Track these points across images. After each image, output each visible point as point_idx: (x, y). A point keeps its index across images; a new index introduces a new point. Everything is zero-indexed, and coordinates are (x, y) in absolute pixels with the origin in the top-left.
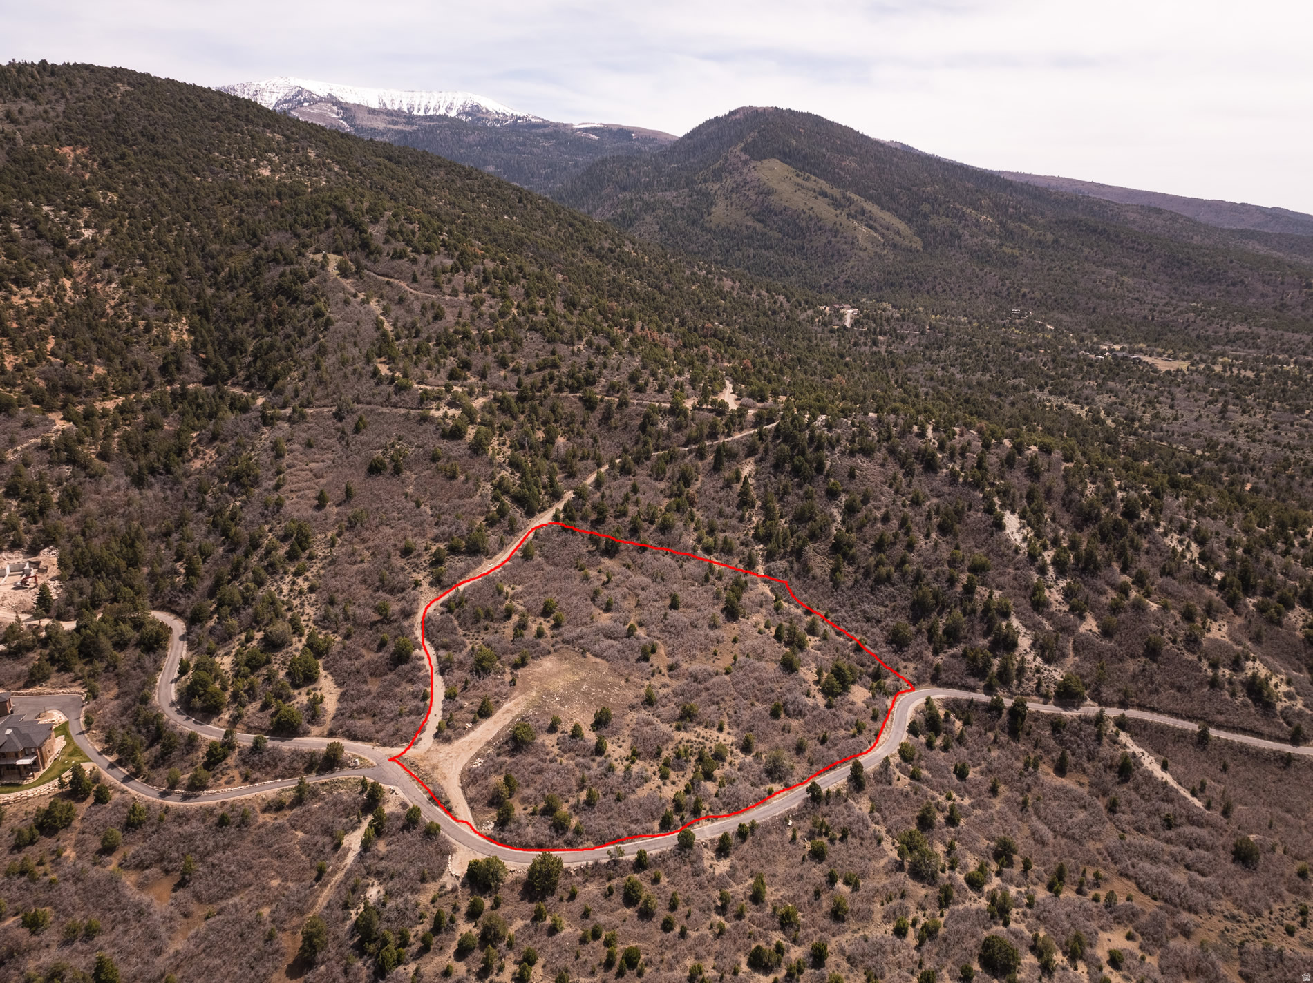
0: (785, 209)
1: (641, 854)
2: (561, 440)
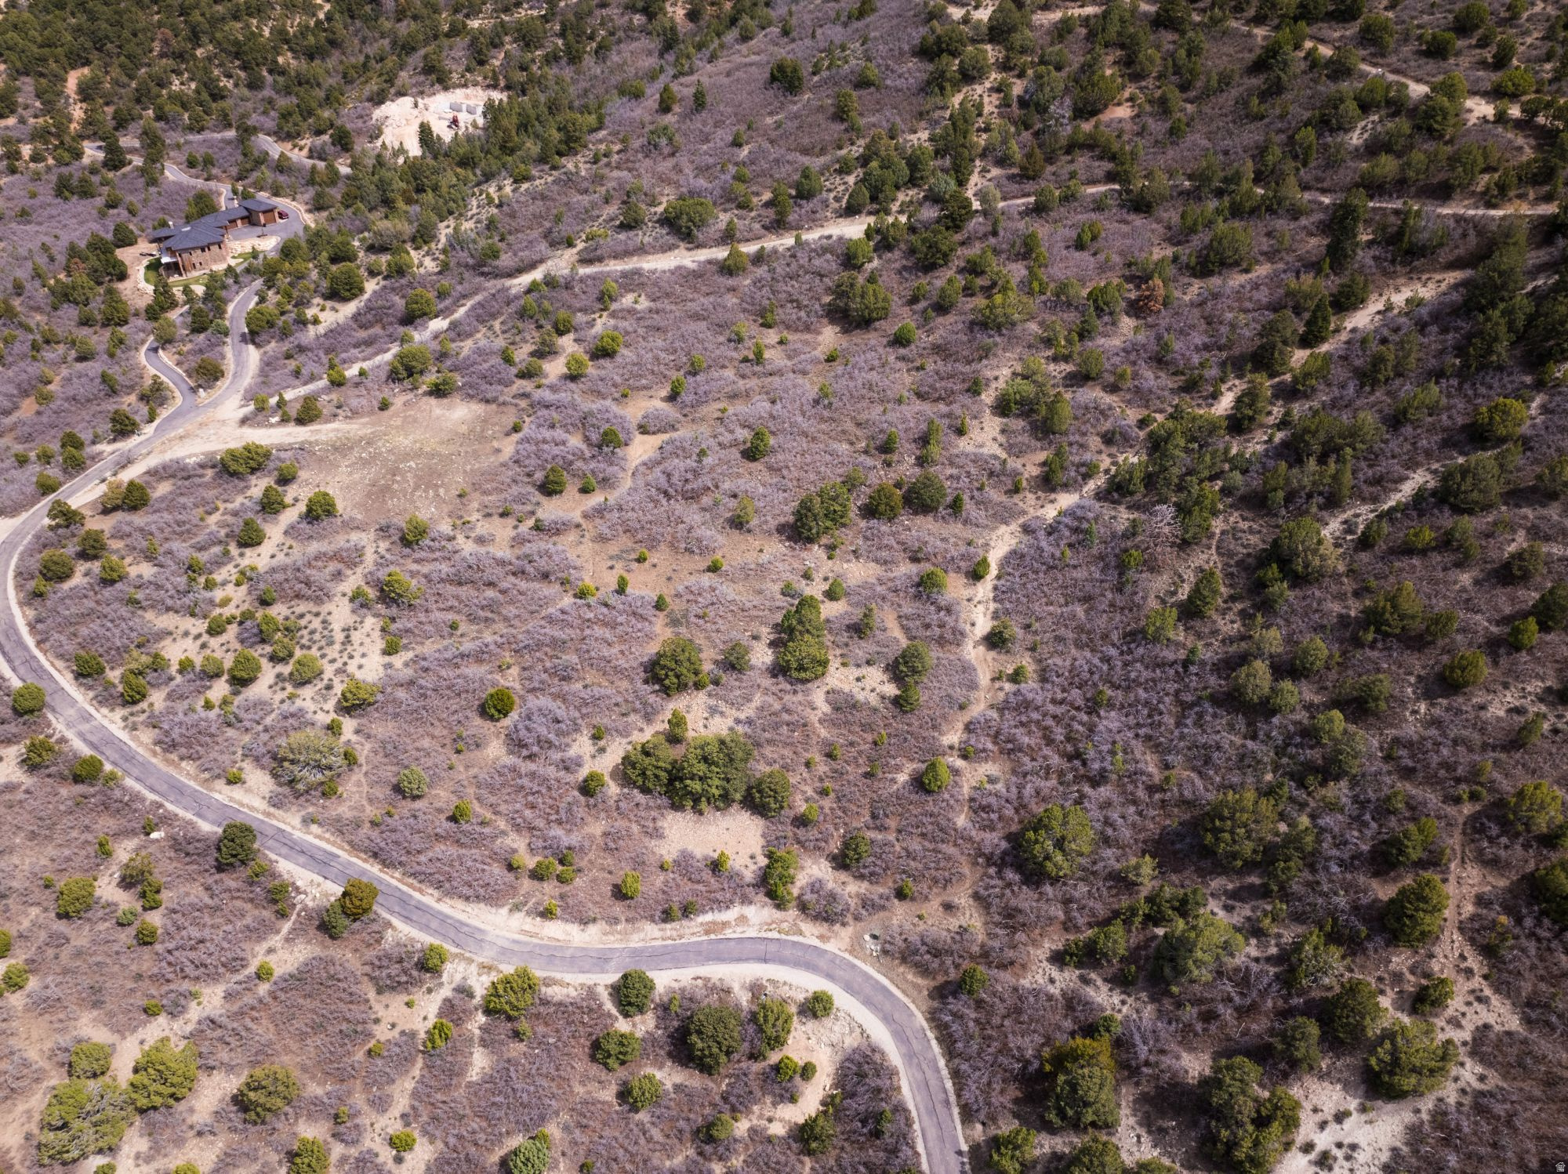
2: (1123, 112)
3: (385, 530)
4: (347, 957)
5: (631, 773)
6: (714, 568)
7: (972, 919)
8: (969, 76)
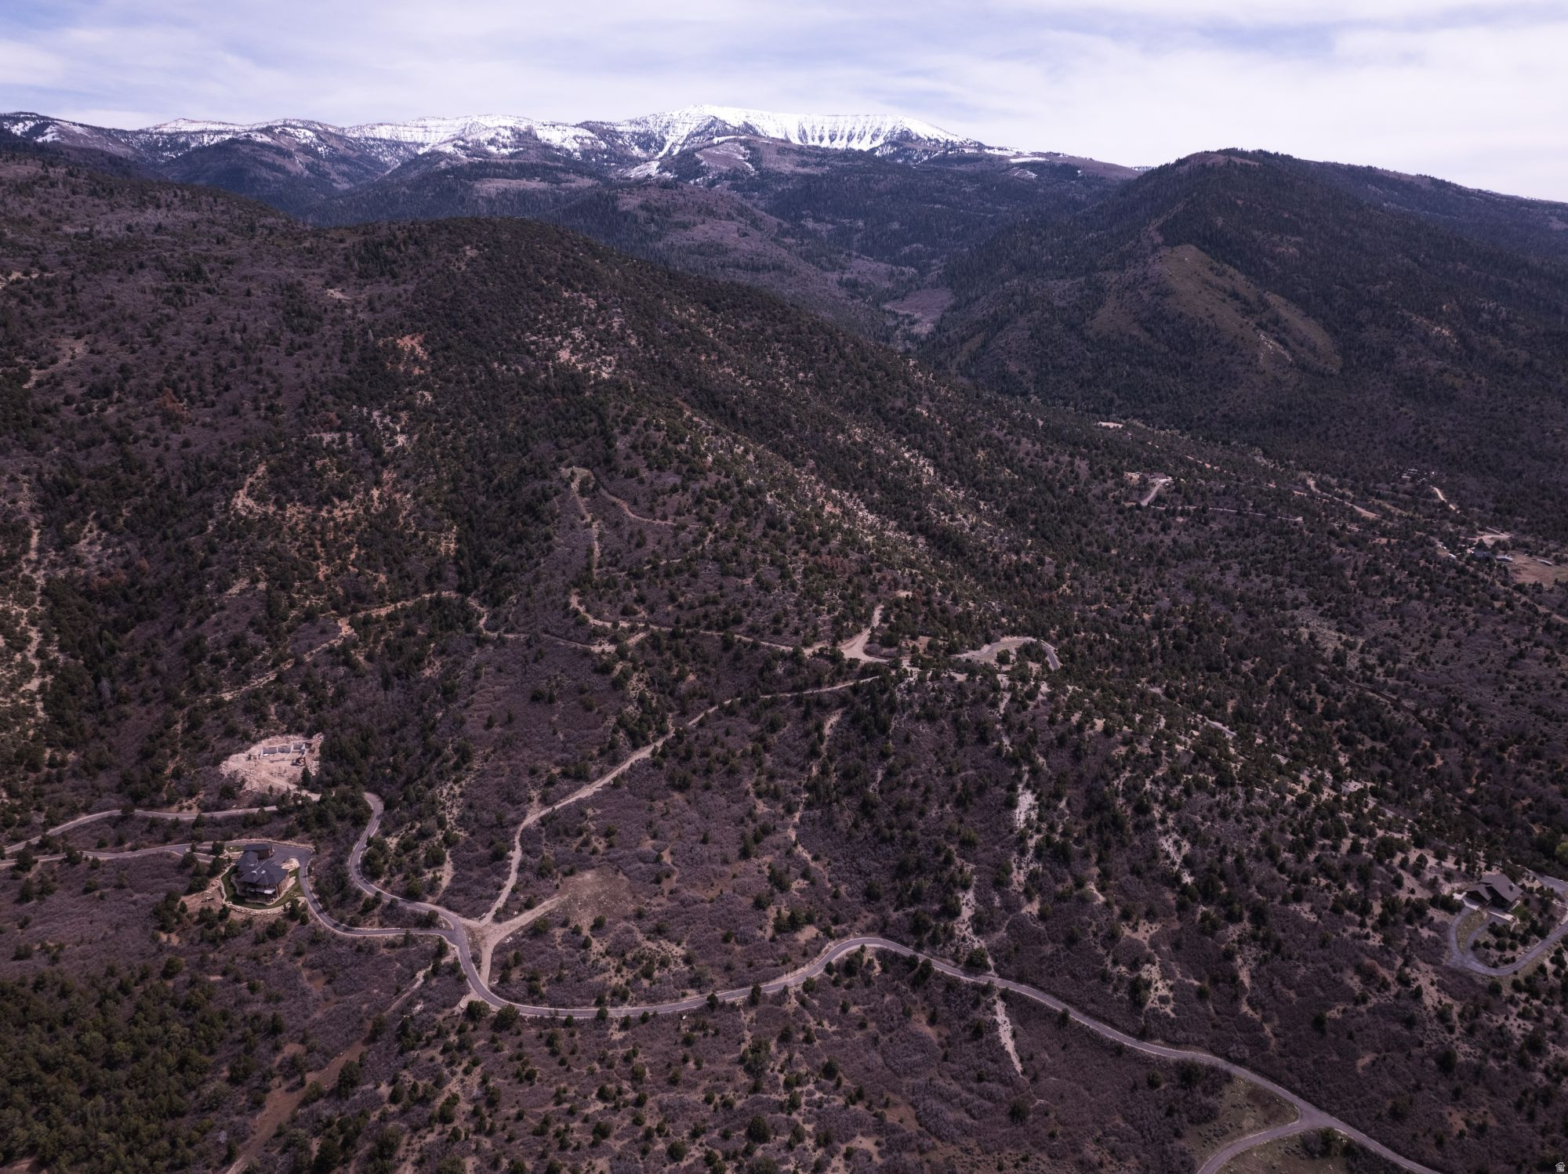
0: (1180, 315)
1: (570, 1018)
2: (691, 677)
3: (626, 918)
4: (762, 1007)
5: (778, 928)
6: (734, 876)
7: (871, 916)
8: (626, 676)
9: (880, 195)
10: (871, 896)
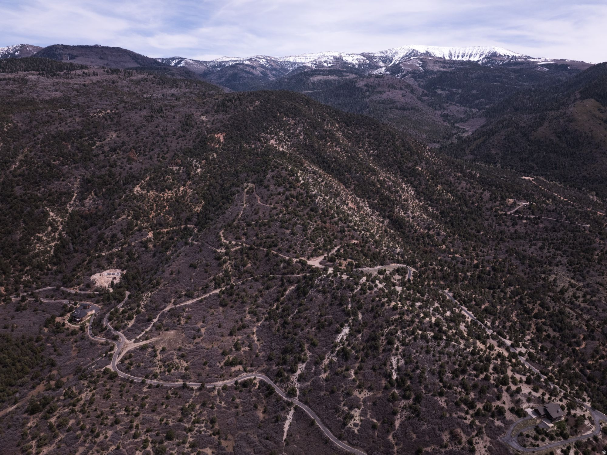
1: (132, 380)
2: (249, 265)
3: (175, 350)
4: (203, 391)
5: (226, 364)
6: (222, 342)
7: (266, 366)
8: (225, 262)
9: (472, 79)
10: (270, 359)
